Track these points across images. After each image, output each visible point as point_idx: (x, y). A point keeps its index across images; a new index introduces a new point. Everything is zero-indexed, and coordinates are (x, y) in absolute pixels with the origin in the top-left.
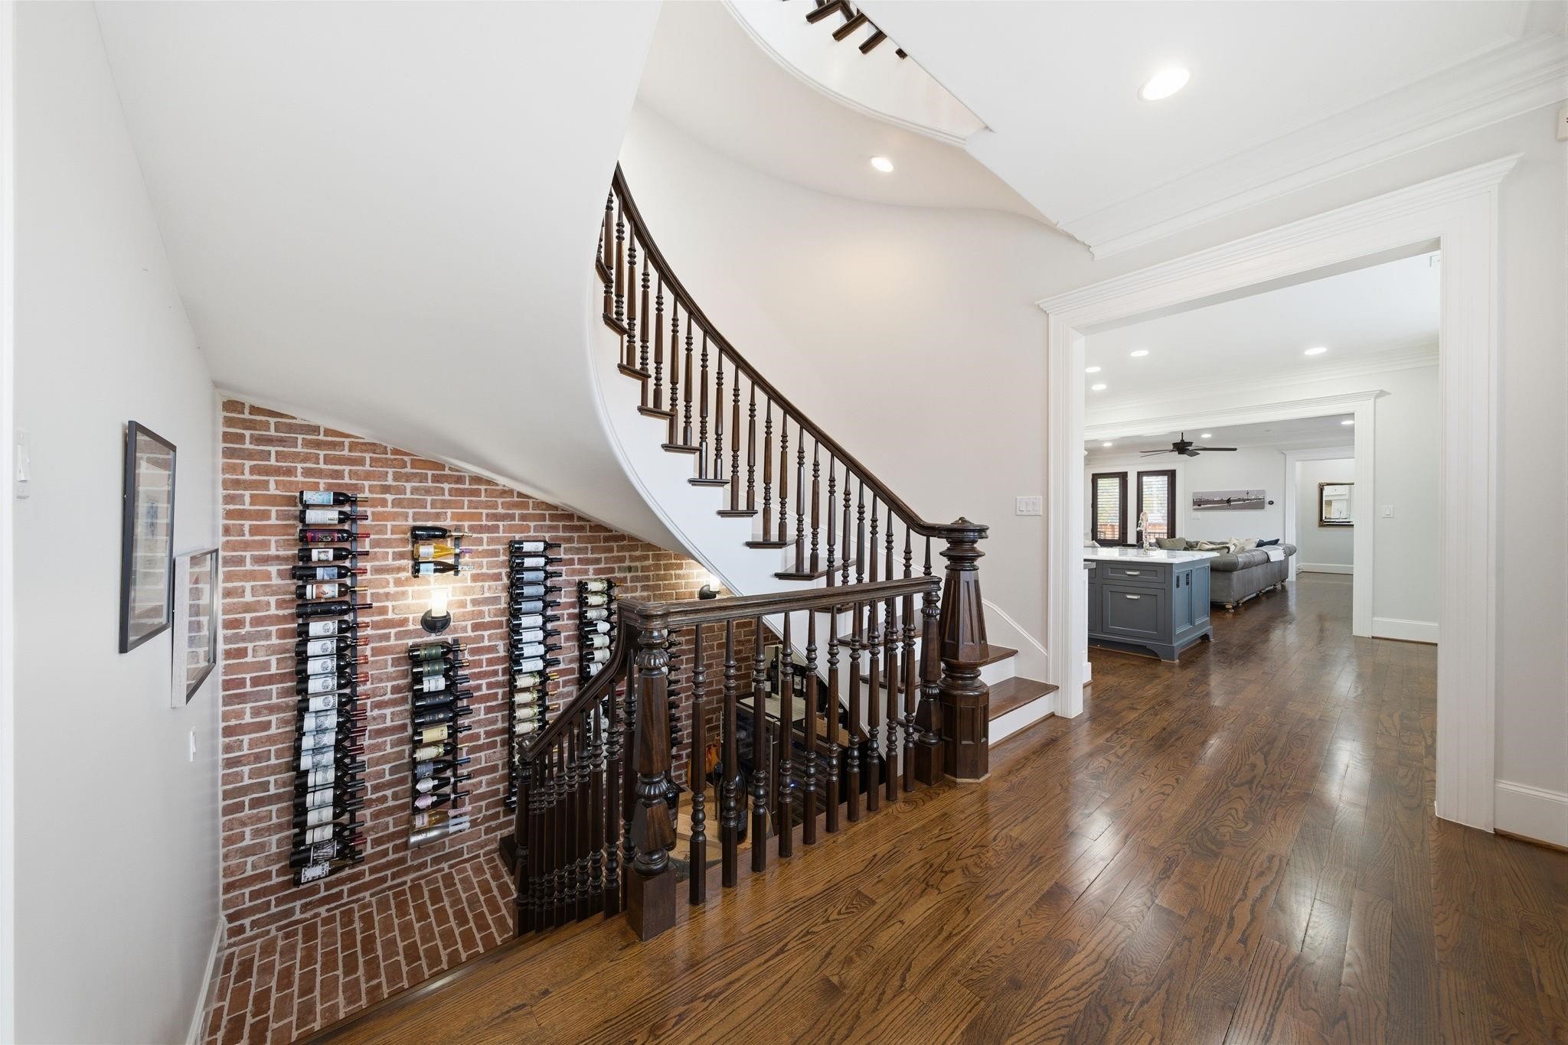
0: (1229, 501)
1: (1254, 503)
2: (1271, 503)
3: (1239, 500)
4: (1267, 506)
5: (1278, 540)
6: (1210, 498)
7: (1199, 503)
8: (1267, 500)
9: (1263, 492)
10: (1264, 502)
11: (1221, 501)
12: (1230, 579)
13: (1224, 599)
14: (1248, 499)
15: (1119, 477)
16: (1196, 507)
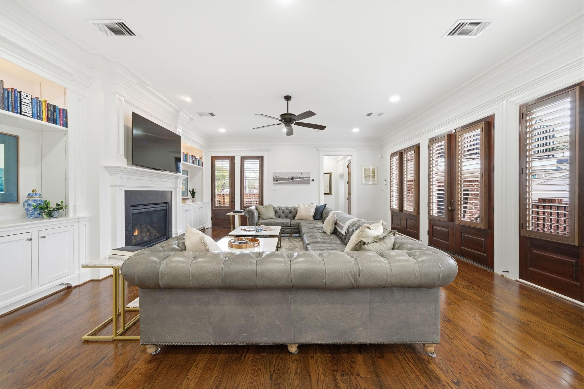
0: (292, 178)
1: (306, 180)
2: (313, 180)
3: (298, 178)
4: (311, 182)
6: (283, 177)
7: (276, 180)
8: (311, 179)
9: (309, 173)
10: (309, 180)
11: (288, 179)
14: (302, 178)
15: (229, 159)
16: (275, 182)
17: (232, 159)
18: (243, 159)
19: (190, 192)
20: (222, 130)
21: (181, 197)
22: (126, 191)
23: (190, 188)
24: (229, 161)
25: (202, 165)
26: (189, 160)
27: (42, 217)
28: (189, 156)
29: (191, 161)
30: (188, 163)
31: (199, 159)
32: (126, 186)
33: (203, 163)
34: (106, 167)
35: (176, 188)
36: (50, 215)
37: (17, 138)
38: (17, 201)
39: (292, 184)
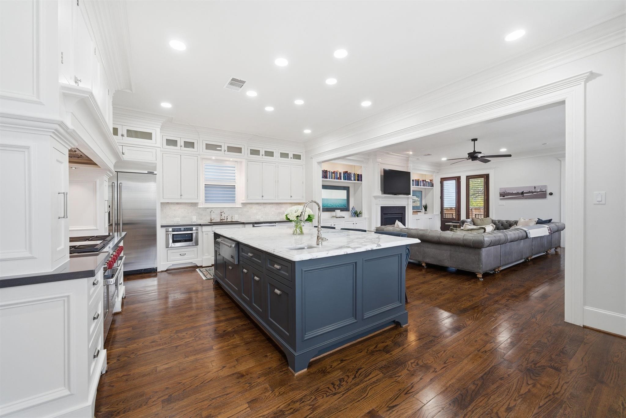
0: (522, 193)
1: (540, 194)
2: (551, 194)
3: (529, 192)
4: (548, 196)
5: (551, 220)
6: (511, 192)
7: (504, 195)
8: (548, 192)
9: (545, 186)
10: (546, 194)
11: (517, 194)
12: (479, 255)
13: (475, 270)
14: (535, 192)
15: (455, 180)
16: (502, 197)
17: (458, 179)
18: (468, 178)
19: (424, 207)
20: (444, 159)
21: (412, 211)
22: (381, 207)
23: (424, 204)
24: (455, 181)
25: (433, 186)
26: (420, 184)
27: (355, 217)
28: (420, 181)
29: (422, 184)
30: (419, 187)
31: (429, 182)
32: (381, 205)
33: (433, 184)
34: (374, 196)
35: (408, 204)
36: (358, 216)
37: (349, 187)
38: (349, 211)
39: (523, 198)
